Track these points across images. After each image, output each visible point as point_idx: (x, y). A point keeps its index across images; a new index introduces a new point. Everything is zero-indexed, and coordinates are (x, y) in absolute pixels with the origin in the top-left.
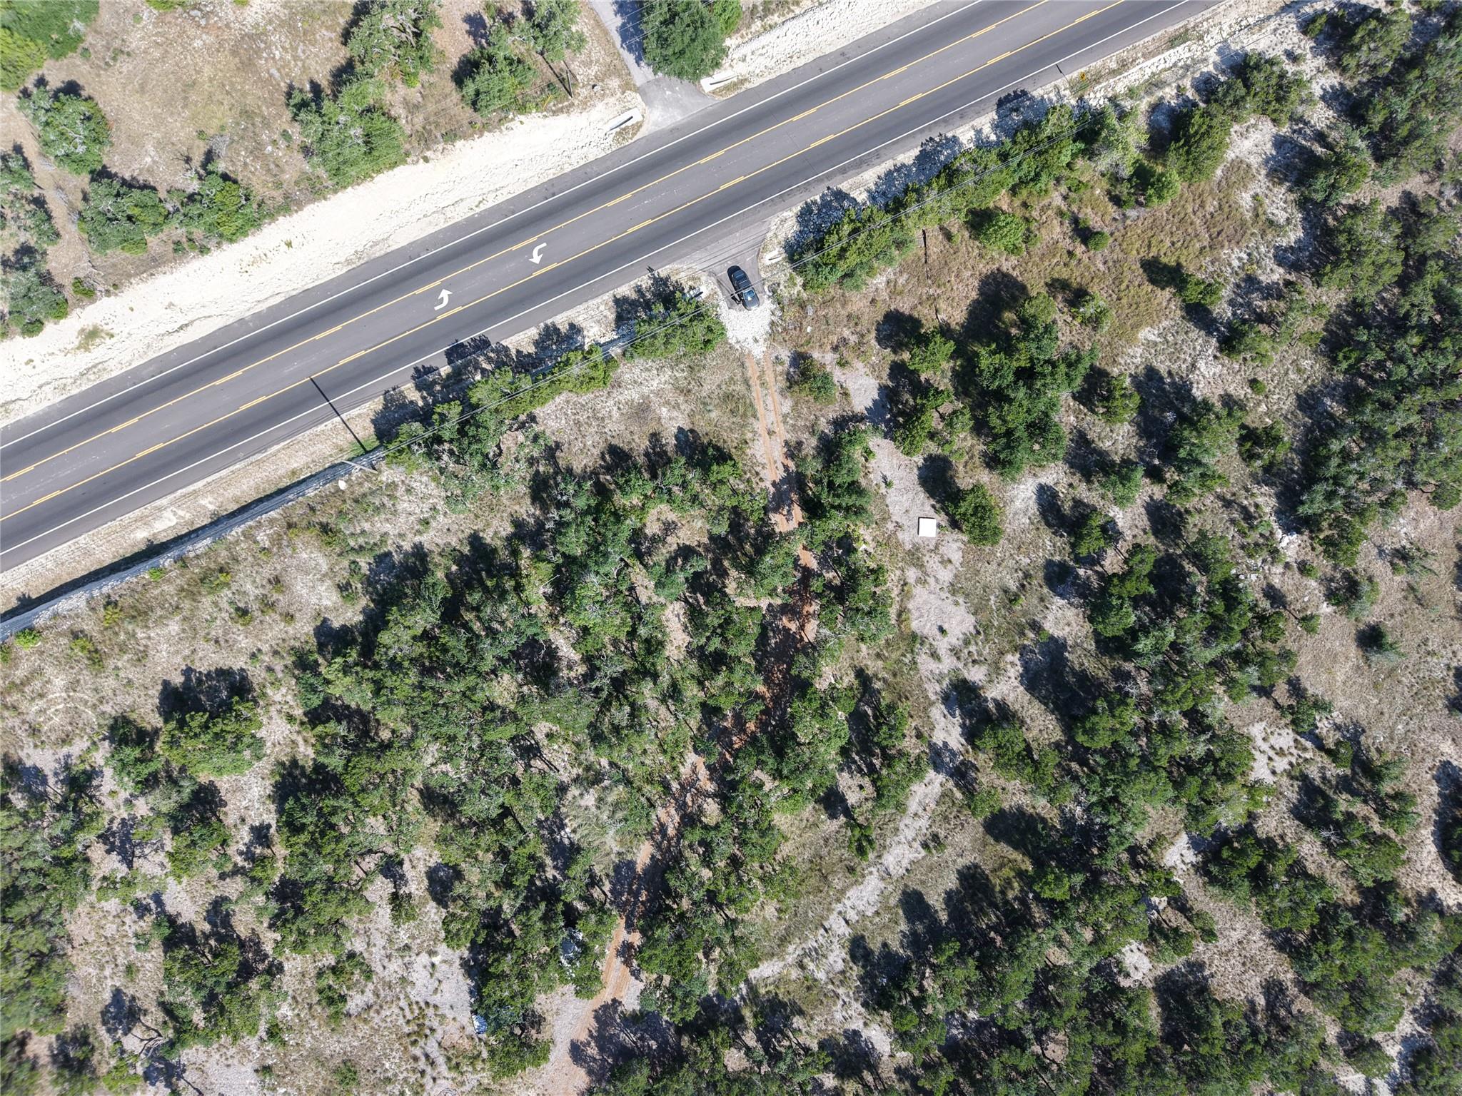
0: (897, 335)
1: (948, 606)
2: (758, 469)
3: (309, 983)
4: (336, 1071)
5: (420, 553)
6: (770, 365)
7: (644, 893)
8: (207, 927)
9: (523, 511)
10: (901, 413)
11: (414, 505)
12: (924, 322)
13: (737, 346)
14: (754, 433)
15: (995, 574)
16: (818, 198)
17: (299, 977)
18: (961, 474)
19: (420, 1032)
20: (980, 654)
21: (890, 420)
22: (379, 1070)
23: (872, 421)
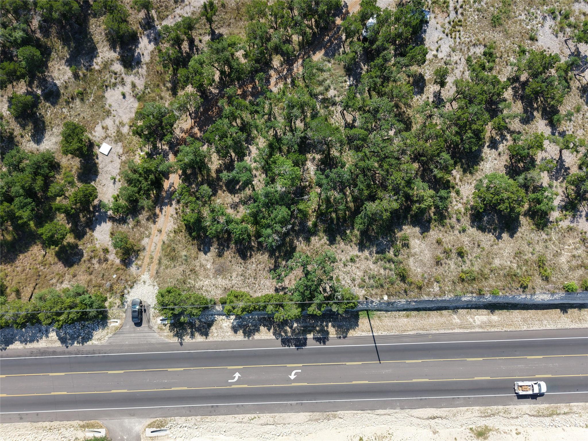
0: (71, 253)
1: (115, 106)
2: (175, 216)
3: (498, 68)
4: (501, 24)
5: (362, 247)
6: (143, 266)
7: (326, 40)
8: (535, 113)
9: (302, 245)
10: (89, 212)
11: (354, 272)
12: (54, 254)
13: (155, 284)
14: (168, 235)
15: (83, 112)
16: (76, 344)
17: (501, 73)
18: (75, 167)
19: (456, 25)
20: (111, 77)
21: (97, 212)
22: (481, 17)
23: (106, 215)
